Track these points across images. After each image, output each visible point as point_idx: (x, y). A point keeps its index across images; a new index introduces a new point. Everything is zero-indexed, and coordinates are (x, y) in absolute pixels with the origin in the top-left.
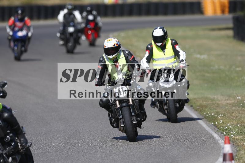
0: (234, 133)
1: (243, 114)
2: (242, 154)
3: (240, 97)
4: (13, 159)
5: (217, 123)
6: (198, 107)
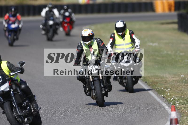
0: (179, 103)
1: (185, 88)
2: (185, 119)
3: (183, 76)
4: (27, 119)
5: (166, 95)
6: (151, 83)
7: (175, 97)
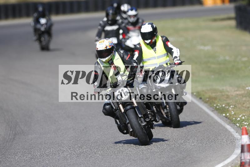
0: (248, 124)
5: (229, 114)
6: (207, 99)
7: (242, 117)
